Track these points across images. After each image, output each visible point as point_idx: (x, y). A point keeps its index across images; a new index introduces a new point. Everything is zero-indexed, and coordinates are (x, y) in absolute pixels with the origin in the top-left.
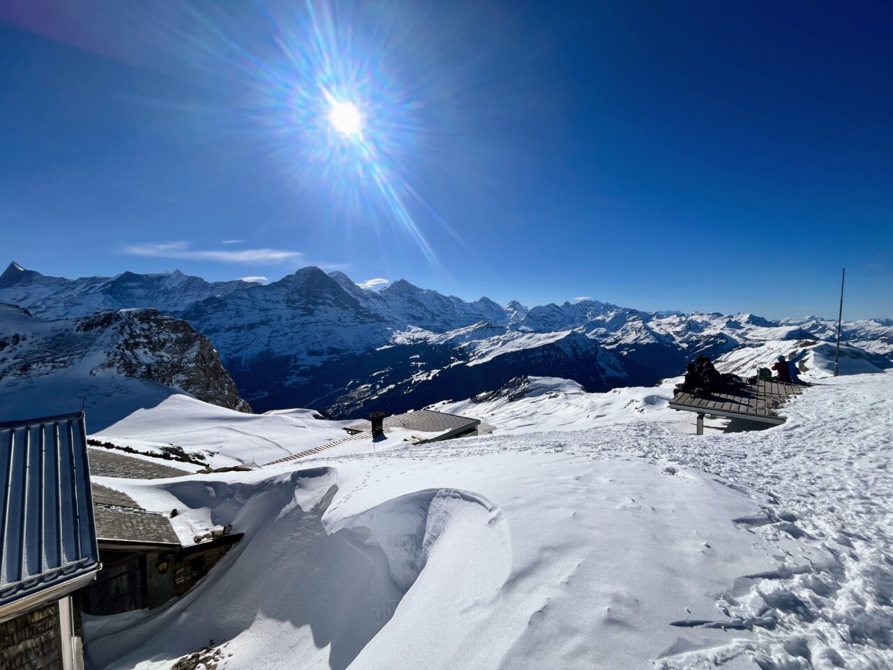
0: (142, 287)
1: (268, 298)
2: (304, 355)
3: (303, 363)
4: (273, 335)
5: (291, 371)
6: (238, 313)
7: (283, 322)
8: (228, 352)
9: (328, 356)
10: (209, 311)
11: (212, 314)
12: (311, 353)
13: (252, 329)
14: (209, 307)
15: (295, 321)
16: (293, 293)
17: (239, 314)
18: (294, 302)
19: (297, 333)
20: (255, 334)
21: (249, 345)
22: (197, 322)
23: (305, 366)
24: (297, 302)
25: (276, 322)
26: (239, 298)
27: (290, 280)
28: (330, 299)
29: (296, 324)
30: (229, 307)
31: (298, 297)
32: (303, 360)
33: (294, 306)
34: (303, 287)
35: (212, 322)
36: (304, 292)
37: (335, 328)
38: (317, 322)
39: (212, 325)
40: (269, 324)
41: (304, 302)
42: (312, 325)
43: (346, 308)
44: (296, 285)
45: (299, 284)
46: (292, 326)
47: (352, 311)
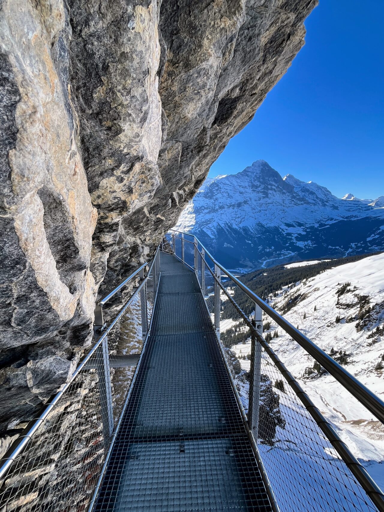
1: (239, 184)
6: (228, 194)
7: (254, 202)
10: (215, 192)
11: (217, 194)
13: (239, 207)
14: (215, 189)
15: (261, 202)
16: (254, 180)
18: (257, 187)
20: (244, 211)
24: (259, 187)
25: (250, 202)
28: (275, 186)
30: (223, 190)
33: (257, 190)
34: (260, 176)
35: (220, 200)
36: (261, 180)
37: (283, 208)
38: (272, 203)
39: (220, 203)
40: (248, 204)
41: (263, 187)
42: (271, 205)
43: (284, 193)
44: (255, 174)
45: (257, 173)
46: (261, 205)
47: (288, 195)
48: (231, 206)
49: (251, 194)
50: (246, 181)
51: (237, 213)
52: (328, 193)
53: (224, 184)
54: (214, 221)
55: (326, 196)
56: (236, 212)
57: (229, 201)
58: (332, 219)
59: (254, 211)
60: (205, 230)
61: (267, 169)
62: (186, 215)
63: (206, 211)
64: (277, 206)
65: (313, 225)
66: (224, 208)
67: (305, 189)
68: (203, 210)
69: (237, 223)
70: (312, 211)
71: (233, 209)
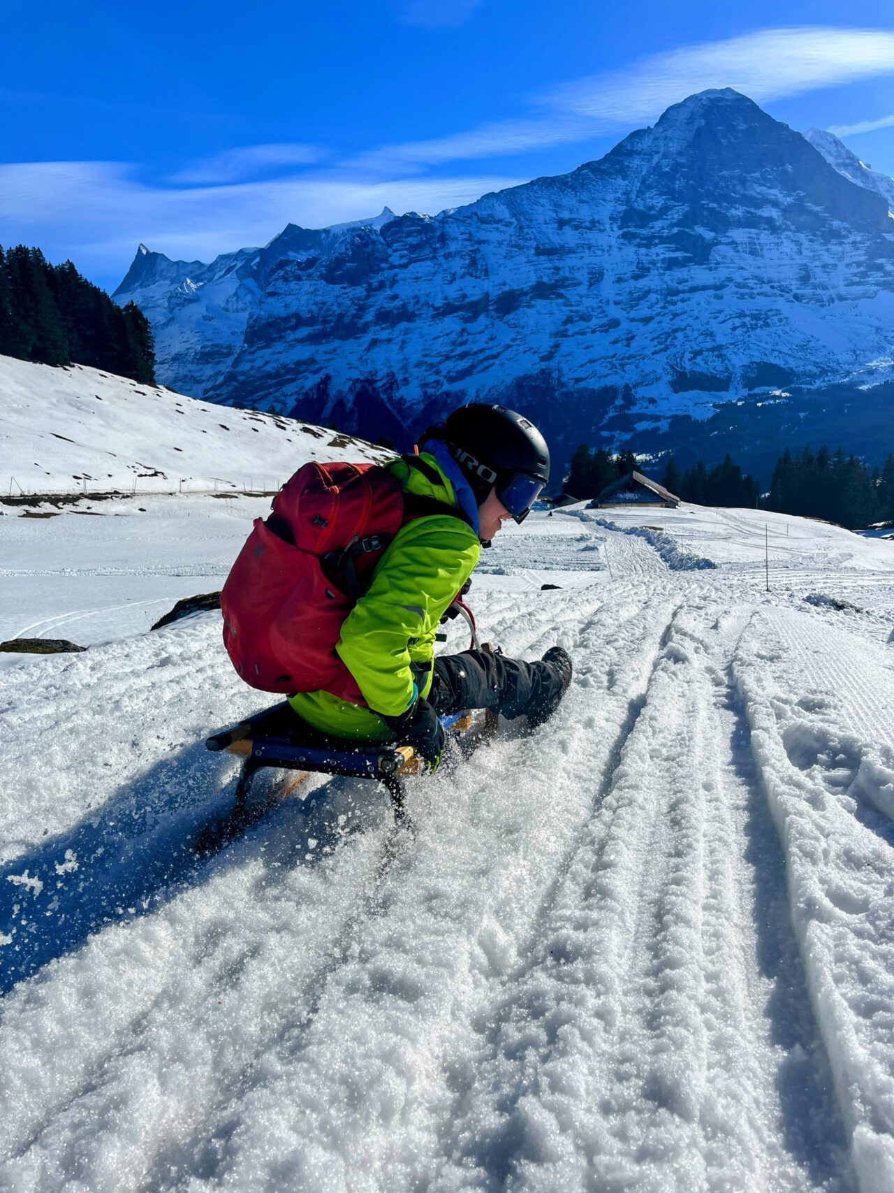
1: (566, 215)
2: (661, 389)
3: (652, 409)
4: (571, 329)
5: (605, 434)
6: (473, 262)
7: (608, 289)
8: (432, 378)
9: (745, 392)
10: (395, 259)
11: (405, 266)
12: (683, 382)
13: (508, 313)
14: (396, 246)
15: (643, 283)
16: (645, 187)
17: (476, 266)
18: (645, 218)
19: (647, 320)
20: (517, 326)
21: (495, 357)
22: (360, 291)
23: (657, 418)
24: (656, 218)
25: (583, 289)
26: (484, 221)
27: (639, 147)
28: (775, 204)
29: (649, 292)
30: (453, 247)
31: (659, 202)
32: (652, 401)
33: (645, 232)
34: (677, 166)
35: (399, 289)
36: (677, 183)
38: (719, 287)
39: (400, 299)
41: (679, 217)
42: (702, 296)
43: (831, 236)
44: (656, 159)
45: (666, 156)
46: (635, 299)
47: (854, 243)
48: (450, 309)
50: (609, 196)
54: (315, 372)
57: (455, 290)
63: (304, 332)
68: (292, 329)
71: (469, 319)
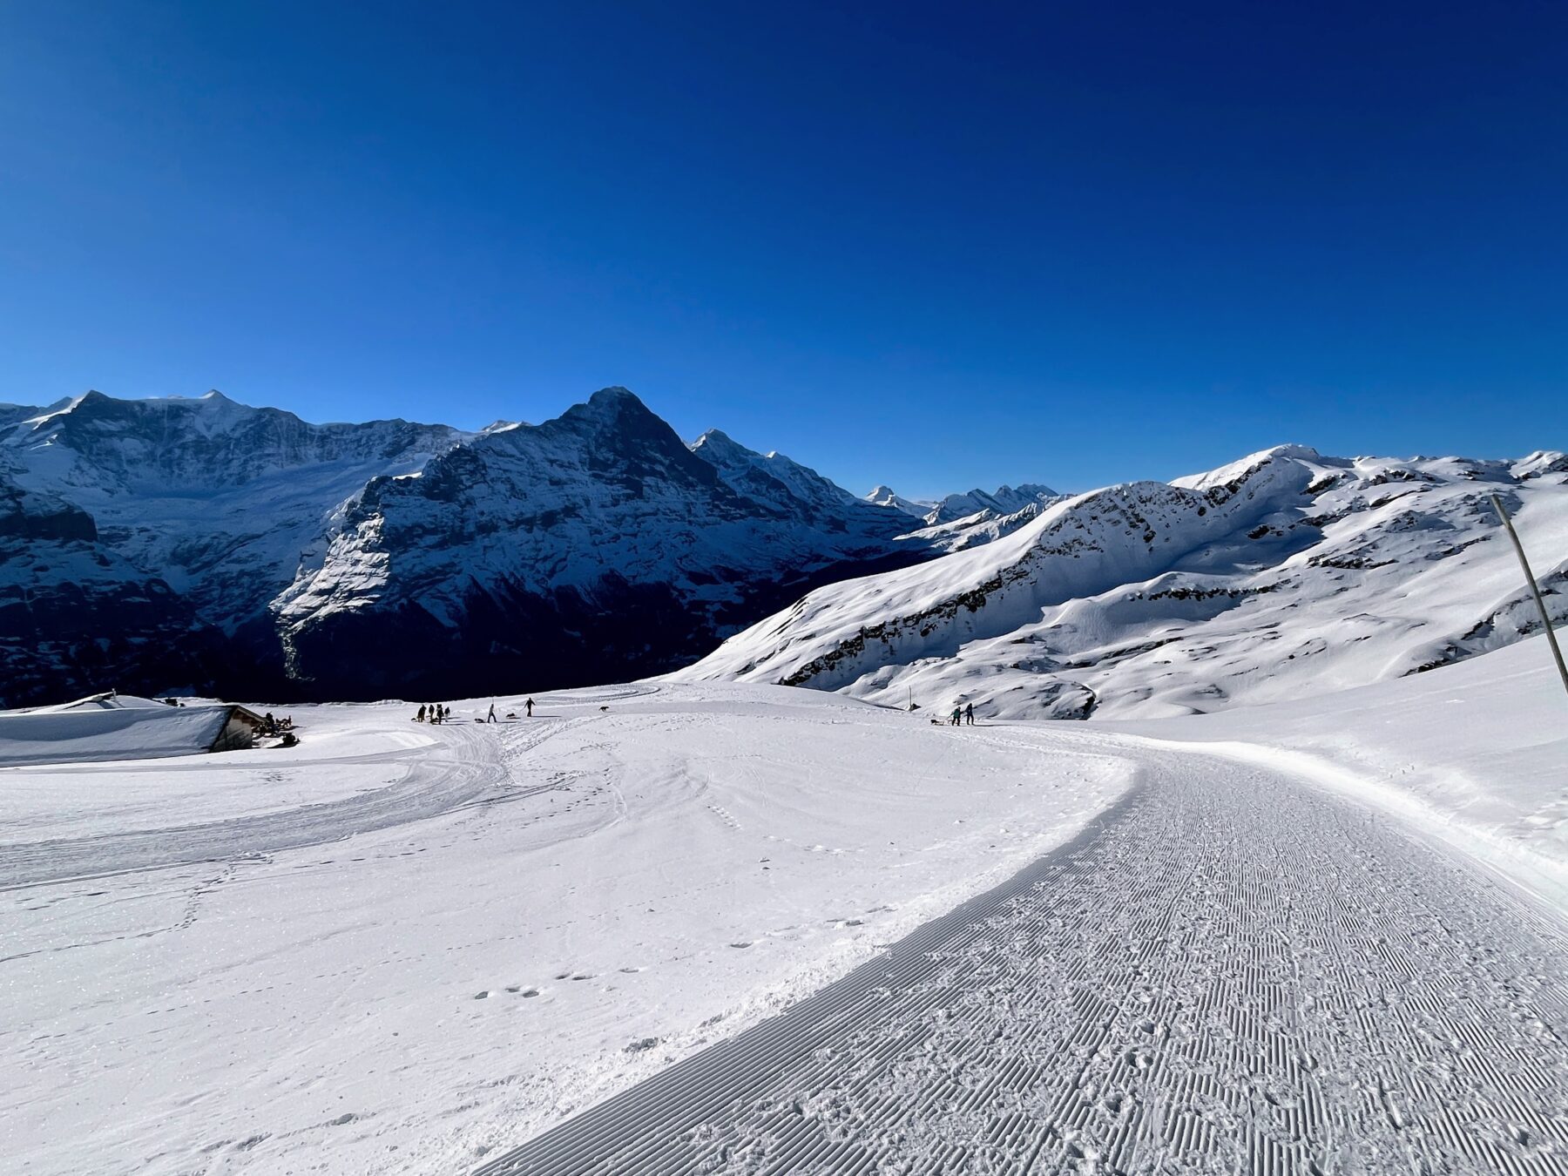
0: (133, 432)
1: (551, 456)
6: (512, 487)
7: (599, 511)
10: (465, 481)
11: (472, 487)
13: (550, 526)
14: (462, 470)
15: (619, 509)
16: (598, 445)
17: (515, 490)
18: (605, 465)
19: (635, 535)
20: (563, 537)
21: (564, 560)
24: (611, 466)
25: (586, 511)
28: (662, 464)
29: (625, 516)
30: (493, 473)
33: (607, 475)
34: (614, 434)
35: (481, 506)
36: (619, 446)
37: (689, 528)
38: (655, 514)
39: (482, 513)
40: (578, 516)
41: (624, 468)
42: (651, 520)
43: (690, 485)
44: (599, 427)
45: (605, 426)
46: (619, 520)
47: (702, 491)
48: (518, 523)
49: (588, 488)
50: (573, 446)
51: (540, 545)
52: (819, 484)
53: (499, 454)
54: (459, 573)
55: (813, 491)
56: (537, 542)
57: (513, 508)
58: (818, 558)
59: (598, 538)
60: (424, 602)
61: (636, 413)
62: (358, 554)
63: (431, 540)
64: (670, 521)
65: (769, 575)
66: (495, 528)
67: (758, 473)
68: (420, 536)
69: (539, 577)
70: (768, 537)
71: (530, 531)
